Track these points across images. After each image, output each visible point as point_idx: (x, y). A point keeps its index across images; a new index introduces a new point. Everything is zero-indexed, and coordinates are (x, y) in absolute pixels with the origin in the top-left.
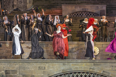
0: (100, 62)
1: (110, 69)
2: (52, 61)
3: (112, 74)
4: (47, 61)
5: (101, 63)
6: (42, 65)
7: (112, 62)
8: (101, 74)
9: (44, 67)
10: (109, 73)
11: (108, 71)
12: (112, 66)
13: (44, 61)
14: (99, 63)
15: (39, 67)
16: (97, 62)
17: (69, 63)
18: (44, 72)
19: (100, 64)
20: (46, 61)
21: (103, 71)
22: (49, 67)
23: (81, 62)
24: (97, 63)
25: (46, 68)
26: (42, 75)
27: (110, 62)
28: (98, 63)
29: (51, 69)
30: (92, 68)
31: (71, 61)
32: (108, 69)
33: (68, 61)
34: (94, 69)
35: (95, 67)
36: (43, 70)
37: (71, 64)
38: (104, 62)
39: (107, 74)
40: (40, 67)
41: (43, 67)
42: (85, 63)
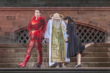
0: (85, 9)
1: (99, 18)
2: (24, 10)
3: (100, 25)
4: (18, 10)
5: (87, 11)
6: (12, 15)
7: (101, 9)
8: (87, 26)
9: (14, 17)
10: (97, 24)
11: (95, 22)
12: (101, 15)
13: (13, 10)
14: (85, 11)
15: (7, 17)
16: (82, 9)
17: (46, 12)
18: (14, 23)
19: (85, 13)
20: (16, 10)
21: (90, 21)
22: (20, 16)
23: (61, 10)
24: (81, 11)
25: (17, 18)
26: (12, 26)
27: (98, 9)
28: (83, 11)
29: (23, 19)
30: (75, 17)
31: (48, 9)
32: (96, 18)
33: (45, 10)
34: (78, 19)
35: (80, 16)
36: (13, 21)
37: (48, 12)
38: (90, 9)
39: (94, 25)
40: (9, 16)
41: (12, 16)
42: (66, 12)
